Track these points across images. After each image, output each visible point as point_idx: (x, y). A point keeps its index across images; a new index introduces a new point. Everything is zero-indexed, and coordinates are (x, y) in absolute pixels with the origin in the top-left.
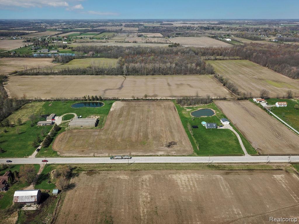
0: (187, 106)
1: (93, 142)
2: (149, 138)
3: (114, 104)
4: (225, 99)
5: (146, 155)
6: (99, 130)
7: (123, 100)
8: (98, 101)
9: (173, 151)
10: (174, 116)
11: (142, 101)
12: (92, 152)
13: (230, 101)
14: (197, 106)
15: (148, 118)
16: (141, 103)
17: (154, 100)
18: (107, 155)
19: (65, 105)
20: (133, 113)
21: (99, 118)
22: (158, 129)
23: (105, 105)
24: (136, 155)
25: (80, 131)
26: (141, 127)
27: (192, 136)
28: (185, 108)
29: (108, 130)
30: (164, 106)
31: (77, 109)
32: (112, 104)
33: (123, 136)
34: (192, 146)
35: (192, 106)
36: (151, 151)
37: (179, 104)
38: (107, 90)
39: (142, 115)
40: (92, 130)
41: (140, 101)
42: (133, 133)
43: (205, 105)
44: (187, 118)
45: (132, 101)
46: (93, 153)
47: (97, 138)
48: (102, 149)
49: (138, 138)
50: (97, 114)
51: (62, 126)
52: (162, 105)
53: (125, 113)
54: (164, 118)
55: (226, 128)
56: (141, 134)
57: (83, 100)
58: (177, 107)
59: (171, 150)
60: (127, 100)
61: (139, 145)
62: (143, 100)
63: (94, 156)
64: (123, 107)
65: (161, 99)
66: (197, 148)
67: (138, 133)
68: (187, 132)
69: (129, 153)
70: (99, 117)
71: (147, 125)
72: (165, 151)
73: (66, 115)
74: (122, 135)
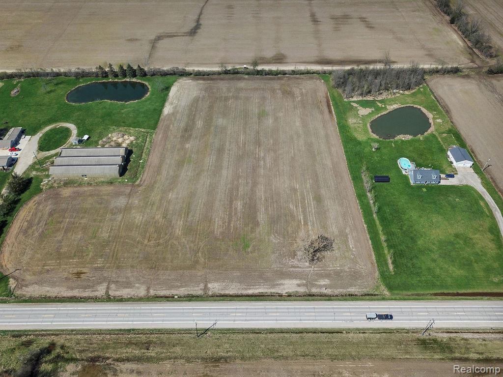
0: (360, 98)
1: (109, 237)
2: (257, 224)
3: (173, 90)
4: (455, 71)
5: (250, 292)
6: (128, 190)
7: (199, 75)
8: (134, 80)
9: (322, 276)
10: (327, 136)
11: (246, 76)
12: (105, 279)
13: (467, 76)
14: (384, 96)
15: (258, 143)
16: (241, 84)
17: (277, 73)
18: (142, 292)
19: (52, 94)
20: (221, 121)
21: (132, 142)
22: (283, 184)
23: (152, 94)
24: (223, 293)
25: (78, 194)
26: (239, 177)
27: (374, 216)
28: (355, 105)
29: (151, 187)
30: (302, 94)
31: (80, 109)
32: (168, 89)
33: (190, 216)
34: (374, 257)
35: (371, 98)
36: (263, 277)
37: (340, 91)
38: (159, 38)
39: (245, 132)
40: (112, 188)
41: (239, 79)
42: (217, 203)
43: (407, 92)
44: (359, 143)
45: (222, 79)
46: (105, 285)
47: (121, 222)
48: (132, 267)
49: (229, 223)
50: (129, 126)
51: (34, 173)
52: (297, 92)
53: (199, 124)
54: (302, 142)
55: (464, 183)
56: (239, 205)
57: (97, 76)
58: (334, 99)
59: (317, 275)
60: (208, 74)
61: (231, 252)
62: (248, 74)
63: (108, 299)
64: (196, 100)
65: (293, 72)
66: (387, 264)
67: (231, 202)
68: (361, 196)
69: (202, 286)
70: (132, 138)
71: (254, 169)
72: (301, 279)
73: (51, 130)
74: (187, 210)
